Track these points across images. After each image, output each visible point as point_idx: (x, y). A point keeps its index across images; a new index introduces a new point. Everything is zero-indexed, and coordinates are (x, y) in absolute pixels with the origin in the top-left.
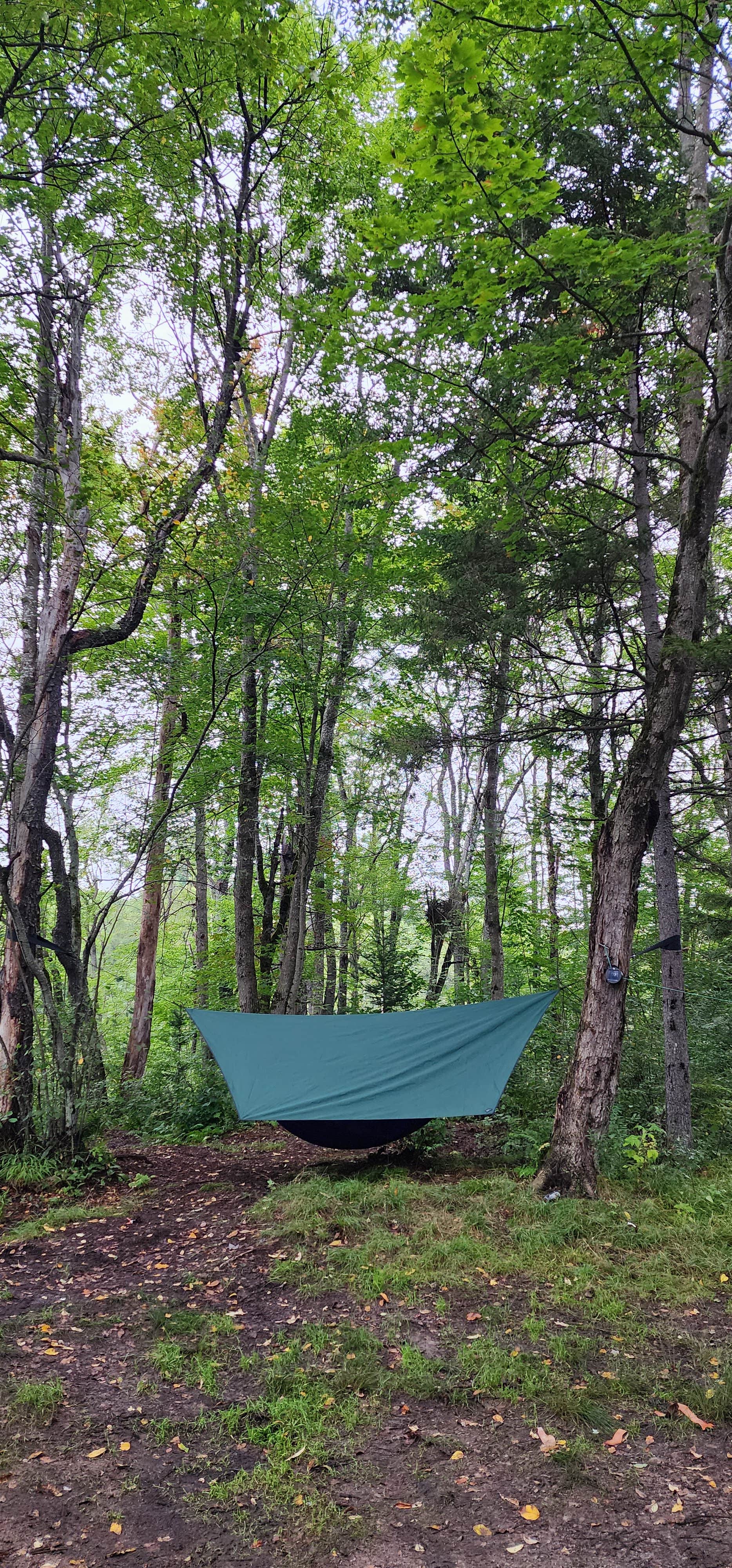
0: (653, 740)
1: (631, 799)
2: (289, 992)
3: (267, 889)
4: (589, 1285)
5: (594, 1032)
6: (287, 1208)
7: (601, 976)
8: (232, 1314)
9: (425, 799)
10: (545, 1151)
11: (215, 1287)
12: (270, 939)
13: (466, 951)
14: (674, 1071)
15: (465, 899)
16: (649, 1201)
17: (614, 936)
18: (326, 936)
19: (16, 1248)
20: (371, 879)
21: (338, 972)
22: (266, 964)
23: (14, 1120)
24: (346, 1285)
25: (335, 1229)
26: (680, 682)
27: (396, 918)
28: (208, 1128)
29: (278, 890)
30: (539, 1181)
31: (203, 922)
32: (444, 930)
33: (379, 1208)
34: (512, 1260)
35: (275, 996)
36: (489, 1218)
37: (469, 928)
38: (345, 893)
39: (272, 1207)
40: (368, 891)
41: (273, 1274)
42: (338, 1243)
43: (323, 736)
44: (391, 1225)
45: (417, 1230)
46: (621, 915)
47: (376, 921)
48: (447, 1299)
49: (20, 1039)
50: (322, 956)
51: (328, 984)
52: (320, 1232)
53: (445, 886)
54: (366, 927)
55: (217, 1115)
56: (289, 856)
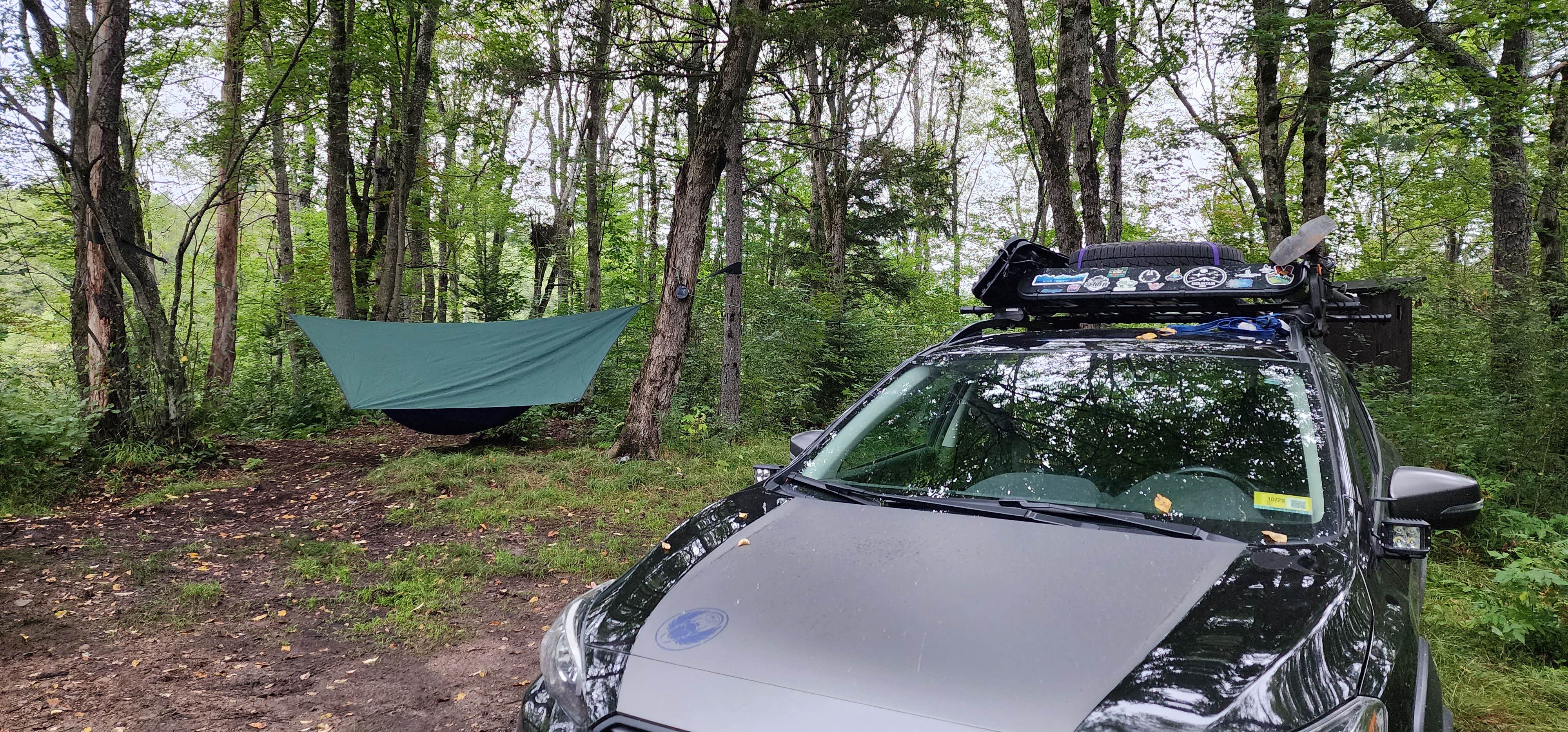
0: (723, 97)
1: (703, 147)
2: (389, 306)
3: (361, 205)
4: (642, 511)
5: (664, 337)
6: (398, 475)
7: (672, 293)
8: (356, 543)
9: (531, 119)
10: (620, 428)
11: (339, 528)
12: (367, 254)
13: (570, 274)
14: (729, 368)
15: (570, 224)
16: (696, 460)
17: (684, 260)
18: (425, 254)
19: (145, 510)
20: (471, 198)
21: (437, 292)
22: (362, 279)
23: (117, 412)
24: (452, 522)
25: (442, 487)
26: (747, 48)
27: (499, 239)
28: (310, 427)
29: (372, 207)
30: (615, 450)
31: (286, 233)
32: (548, 253)
33: (480, 472)
34: (587, 500)
35: (374, 309)
36: (571, 475)
37: (574, 253)
38: (444, 212)
39: (385, 474)
40: (470, 211)
41: (389, 518)
42: (445, 496)
43: (420, 49)
44: (490, 483)
45: (511, 485)
46: (691, 244)
47: (478, 242)
48: (533, 525)
49: (111, 338)
50: (420, 274)
51: (426, 302)
52: (429, 490)
53: (551, 211)
54: (467, 247)
55: (320, 416)
56: (383, 171)
